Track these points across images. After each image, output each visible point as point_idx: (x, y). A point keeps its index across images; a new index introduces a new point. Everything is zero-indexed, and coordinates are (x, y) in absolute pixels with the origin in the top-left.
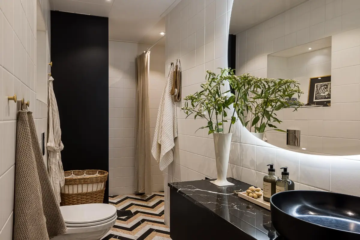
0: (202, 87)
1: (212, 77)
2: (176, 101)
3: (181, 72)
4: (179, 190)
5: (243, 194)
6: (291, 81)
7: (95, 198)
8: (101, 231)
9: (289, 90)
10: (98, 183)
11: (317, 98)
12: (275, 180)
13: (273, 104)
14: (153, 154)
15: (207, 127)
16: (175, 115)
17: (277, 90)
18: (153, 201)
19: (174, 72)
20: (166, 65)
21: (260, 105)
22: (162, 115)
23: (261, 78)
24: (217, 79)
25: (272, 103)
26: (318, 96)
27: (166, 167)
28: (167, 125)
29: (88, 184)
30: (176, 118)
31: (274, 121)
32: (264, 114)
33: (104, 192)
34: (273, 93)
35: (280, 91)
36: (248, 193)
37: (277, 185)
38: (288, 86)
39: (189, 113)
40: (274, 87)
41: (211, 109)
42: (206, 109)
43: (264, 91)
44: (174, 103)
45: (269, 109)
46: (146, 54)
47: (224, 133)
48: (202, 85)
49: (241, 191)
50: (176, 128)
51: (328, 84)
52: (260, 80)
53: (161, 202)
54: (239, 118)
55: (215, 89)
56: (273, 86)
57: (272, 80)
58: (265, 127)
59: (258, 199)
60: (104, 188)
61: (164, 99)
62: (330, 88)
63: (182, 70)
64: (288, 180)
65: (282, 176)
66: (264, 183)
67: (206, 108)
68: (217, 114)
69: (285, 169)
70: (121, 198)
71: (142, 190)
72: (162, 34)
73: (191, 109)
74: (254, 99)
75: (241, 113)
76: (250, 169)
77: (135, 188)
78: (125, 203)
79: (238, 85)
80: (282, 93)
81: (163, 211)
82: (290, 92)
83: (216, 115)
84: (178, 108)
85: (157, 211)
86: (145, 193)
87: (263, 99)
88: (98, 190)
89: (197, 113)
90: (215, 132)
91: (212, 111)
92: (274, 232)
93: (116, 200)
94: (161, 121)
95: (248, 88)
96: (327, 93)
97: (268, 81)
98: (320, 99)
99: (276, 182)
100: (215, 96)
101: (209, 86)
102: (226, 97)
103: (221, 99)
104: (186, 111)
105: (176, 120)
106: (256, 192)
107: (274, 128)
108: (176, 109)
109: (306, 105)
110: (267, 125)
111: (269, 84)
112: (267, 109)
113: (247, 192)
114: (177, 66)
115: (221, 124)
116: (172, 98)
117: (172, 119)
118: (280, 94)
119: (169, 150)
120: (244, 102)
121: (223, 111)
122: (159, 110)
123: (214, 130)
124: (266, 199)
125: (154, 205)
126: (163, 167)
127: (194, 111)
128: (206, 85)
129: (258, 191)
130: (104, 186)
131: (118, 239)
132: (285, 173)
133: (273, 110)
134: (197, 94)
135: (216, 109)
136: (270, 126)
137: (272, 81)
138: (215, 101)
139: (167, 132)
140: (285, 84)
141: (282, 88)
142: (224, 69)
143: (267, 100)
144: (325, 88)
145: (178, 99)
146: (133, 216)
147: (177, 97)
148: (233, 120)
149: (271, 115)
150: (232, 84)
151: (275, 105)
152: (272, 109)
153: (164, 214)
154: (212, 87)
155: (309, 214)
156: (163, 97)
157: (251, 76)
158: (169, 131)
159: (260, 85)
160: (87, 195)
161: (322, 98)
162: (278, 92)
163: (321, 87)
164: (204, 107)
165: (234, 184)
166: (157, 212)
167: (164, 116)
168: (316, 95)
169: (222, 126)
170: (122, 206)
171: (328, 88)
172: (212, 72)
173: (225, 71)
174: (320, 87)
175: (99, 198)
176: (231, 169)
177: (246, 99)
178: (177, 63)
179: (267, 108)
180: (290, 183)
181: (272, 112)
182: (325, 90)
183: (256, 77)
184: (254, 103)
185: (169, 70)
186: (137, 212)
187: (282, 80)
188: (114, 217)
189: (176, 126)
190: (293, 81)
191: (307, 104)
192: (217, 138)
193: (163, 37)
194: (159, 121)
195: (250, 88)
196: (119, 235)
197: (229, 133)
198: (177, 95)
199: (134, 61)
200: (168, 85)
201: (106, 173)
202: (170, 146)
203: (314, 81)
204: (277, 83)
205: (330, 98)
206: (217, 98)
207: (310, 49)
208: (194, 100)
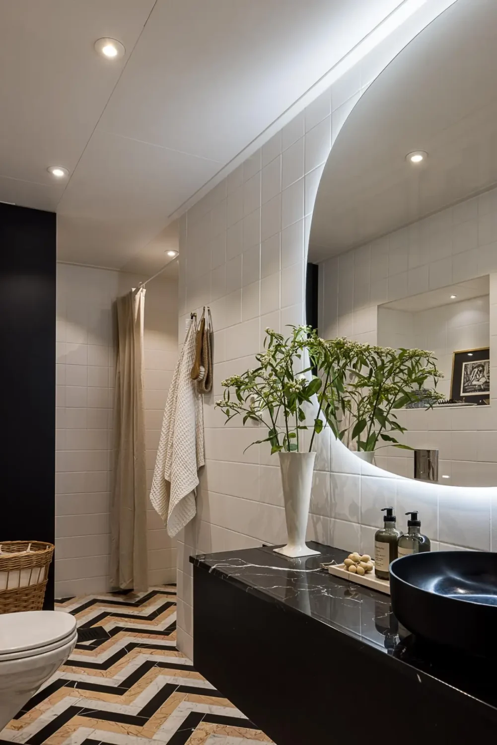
0: (259, 360)
1: (277, 342)
2: (201, 392)
3: (213, 332)
4: (213, 567)
5: (337, 568)
6: (422, 354)
7: (26, 601)
8: (43, 669)
9: (418, 369)
10: (31, 568)
11: (466, 389)
12: (396, 536)
13: (390, 397)
14: (153, 504)
15: (267, 440)
16: (201, 420)
17: (398, 370)
18: (149, 604)
19: (198, 333)
20: (180, 319)
21: (366, 398)
22: (172, 421)
23: (369, 346)
24: (286, 346)
25: (387, 395)
26: (468, 385)
27: (180, 529)
28: (183, 442)
29: (8, 571)
30: (201, 428)
31: (393, 429)
32: (373, 417)
33: (44, 589)
34: (390, 376)
35: (402, 371)
36: (348, 565)
37: (400, 547)
38: (417, 362)
39: (232, 412)
40: (391, 365)
41: (275, 406)
42: (265, 405)
43: (374, 371)
44: (197, 397)
45: (383, 406)
46: (136, 294)
47: (300, 452)
48: (259, 357)
49: (334, 564)
50: (201, 447)
51: (485, 363)
52: (367, 349)
53: (167, 605)
54: (328, 424)
55: (284, 364)
56: (390, 362)
57: (388, 350)
58: (377, 440)
59: (366, 575)
60: (45, 578)
61: (176, 387)
62: (489, 370)
63: (215, 329)
64: (419, 536)
65: (409, 529)
66: (375, 543)
67: (265, 403)
68: (286, 414)
69: (414, 515)
70: (81, 603)
71: (128, 582)
72: (172, 254)
73: (235, 406)
74: (356, 386)
75: (331, 413)
76: (350, 523)
77: (112, 580)
78: (89, 612)
79: (327, 358)
80: (405, 377)
81: (174, 625)
82: (419, 374)
83: (285, 417)
84: (205, 406)
85: (161, 624)
86: (134, 588)
87: (372, 387)
88: (31, 584)
89: (247, 413)
90: (283, 450)
91: (275, 409)
92: (395, 636)
93: (71, 606)
94: (171, 432)
95: (345, 365)
96: (483, 380)
97: (382, 352)
98: (471, 391)
99: (399, 540)
100: (283, 379)
101: (272, 359)
102: (304, 380)
103: (294, 383)
104: (225, 409)
105: (202, 431)
106: (362, 563)
107: (391, 443)
108: (201, 408)
109: (448, 402)
110: (380, 437)
111: (383, 358)
112: (380, 406)
113: (346, 564)
114: (203, 321)
115: (293, 436)
116: (193, 385)
117: (194, 428)
118: (403, 378)
119: (187, 493)
120: (336, 393)
121: (298, 410)
122: (166, 410)
123: (281, 447)
124: (380, 575)
125: (154, 612)
126: (174, 530)
127: (241, 408)
128: (266, 357)
129: (366, 560)
130: (45, 575)
131: (76, 688)
132: (414, 522)
133: (390, 408)
134: (248, 374)
135: (284, 404)
136: (386, 438)
137: (388, 353)
138: (283, 388)
139: (184, 456)
140: (411, 357)
141: (405, 366)
142: (298, 328)
143: (380, 389)
144: (480, 371)
145: (206, 387)
146: (107, 640)
147: (204, 385)
148: (318, 425)
149: (386, 419)
150: (313, 357)
151: (393, 398)
152: (388, 406)
153: (175, 629)
154: (278, 361)
155: (455, 593)
156: (175, 382)
157: (350, 341)
158: (187, 453)
159: (367, 360)
160: (7, 596)
161: (475, 391)
162: (398, 373)
163: (473, 369)
164: (262, 402)
165: (320, 553)
166: (161, 628)
167: (177, 424)
168: (464, 384)
169: (296, 439)
170: (84, 618)
171: (485, 372)
172: (276, 332)
173: (301, 332)
174: (471, 369)
175: (33, 602)
176: (314, 523)
177: (340, 388)
178: (203, 314)
179: (380, 404)
180: (422, 540)
181: (389, 412)
182: (479, 376)
183: (359, 343)
184: (355, 394)
185: (187, 329)
186: (116, 630)
187: (404, 351)
188: (71, 636)
189: (201, 443)
190: (426, 353)
191: (450, 400)
192: (287, 463)
193: (172, 261)
194: (166, 433)
195: (349, 364)
196: (79, 681)
197: (310, 451)
198: (205, 379)
199: (109, 307)
200: (184, 358)
201: (49, 547)
202: (188, 485)
203: (460, 358)
204: (397, 357)
205: (488, 390)
206: (287, 383)
207: (453, 297)
208: (243, 387)
